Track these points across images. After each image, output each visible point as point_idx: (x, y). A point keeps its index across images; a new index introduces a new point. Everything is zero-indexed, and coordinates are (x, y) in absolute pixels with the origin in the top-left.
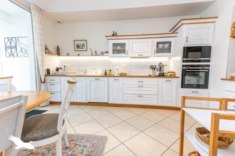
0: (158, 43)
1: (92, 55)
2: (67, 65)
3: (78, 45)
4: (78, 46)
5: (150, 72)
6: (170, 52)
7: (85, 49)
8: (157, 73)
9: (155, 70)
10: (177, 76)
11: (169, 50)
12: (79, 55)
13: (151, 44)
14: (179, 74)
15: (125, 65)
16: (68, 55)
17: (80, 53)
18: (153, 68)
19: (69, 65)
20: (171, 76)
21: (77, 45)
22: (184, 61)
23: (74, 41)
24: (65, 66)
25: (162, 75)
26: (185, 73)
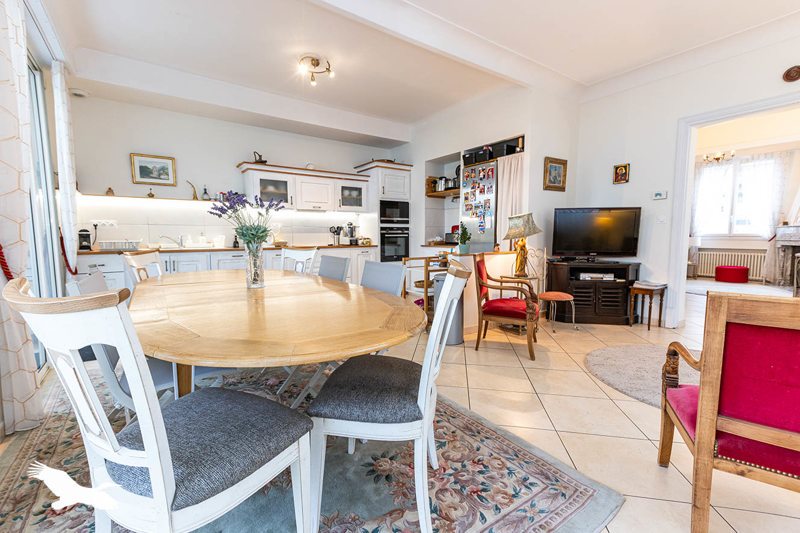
0: (344, 188)
1: (195, 198)
2: (103, 222)
3: (146, 167)
4: (145, 171)
5: (330, 239)
6: (361, 205)
7: (171, 181)
8: (346, 240)
9: (339, 234)
10: (373, 244)
11: (358, 202)
12: (151, 196)
13: (331, 189)
14: (376, 241)
15: (280, 226)
16: (110, 192)
17: (155, 190)
18: (337, 231)
19: (111, 222)
20: (364, 246)
21: (141, 168)
22: (382, 222)
23: (132, 155)
24: (95, 226)
25: (354, 244)
26: (384, 240)
